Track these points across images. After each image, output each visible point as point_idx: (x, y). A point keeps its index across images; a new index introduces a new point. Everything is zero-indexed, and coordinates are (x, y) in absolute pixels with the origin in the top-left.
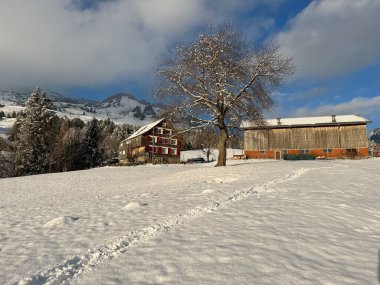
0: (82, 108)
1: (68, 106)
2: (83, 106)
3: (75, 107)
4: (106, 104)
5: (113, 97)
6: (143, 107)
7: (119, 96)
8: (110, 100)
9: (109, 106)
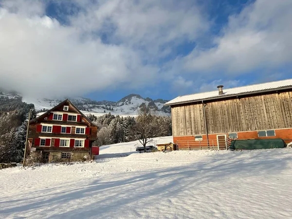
0: (103, 108)
1: (94, 107)
2: (104, 106)
3: (98, 107)
4: (121, 103)
5: (126, 98)
6: (147, 103)
7: (129, 97)
8: (123, 100)
9: (123, 104)
